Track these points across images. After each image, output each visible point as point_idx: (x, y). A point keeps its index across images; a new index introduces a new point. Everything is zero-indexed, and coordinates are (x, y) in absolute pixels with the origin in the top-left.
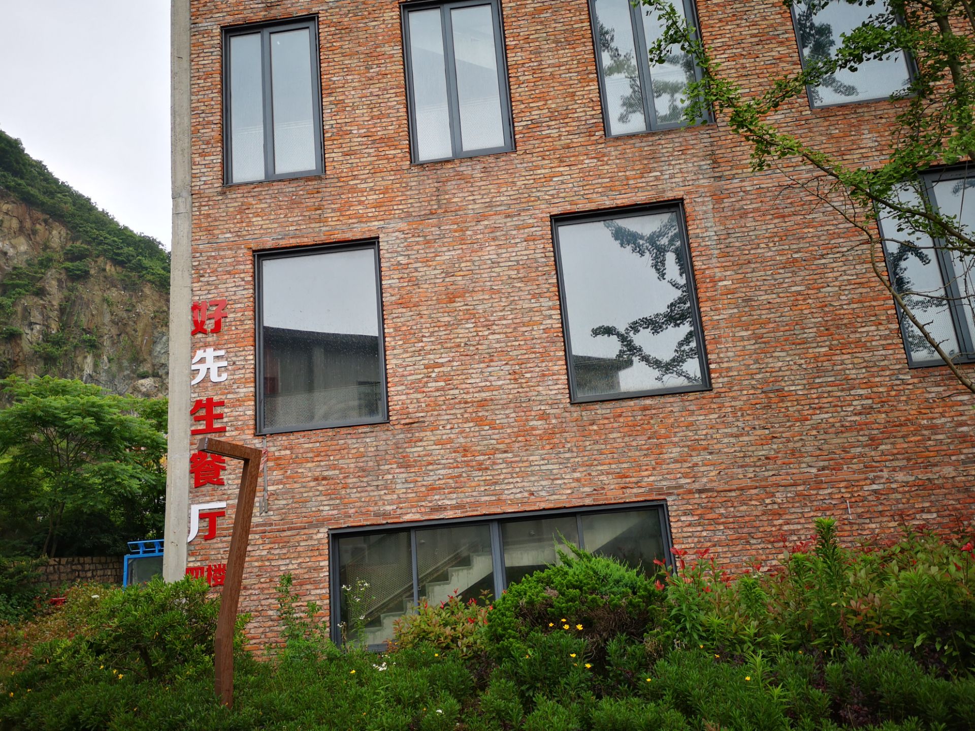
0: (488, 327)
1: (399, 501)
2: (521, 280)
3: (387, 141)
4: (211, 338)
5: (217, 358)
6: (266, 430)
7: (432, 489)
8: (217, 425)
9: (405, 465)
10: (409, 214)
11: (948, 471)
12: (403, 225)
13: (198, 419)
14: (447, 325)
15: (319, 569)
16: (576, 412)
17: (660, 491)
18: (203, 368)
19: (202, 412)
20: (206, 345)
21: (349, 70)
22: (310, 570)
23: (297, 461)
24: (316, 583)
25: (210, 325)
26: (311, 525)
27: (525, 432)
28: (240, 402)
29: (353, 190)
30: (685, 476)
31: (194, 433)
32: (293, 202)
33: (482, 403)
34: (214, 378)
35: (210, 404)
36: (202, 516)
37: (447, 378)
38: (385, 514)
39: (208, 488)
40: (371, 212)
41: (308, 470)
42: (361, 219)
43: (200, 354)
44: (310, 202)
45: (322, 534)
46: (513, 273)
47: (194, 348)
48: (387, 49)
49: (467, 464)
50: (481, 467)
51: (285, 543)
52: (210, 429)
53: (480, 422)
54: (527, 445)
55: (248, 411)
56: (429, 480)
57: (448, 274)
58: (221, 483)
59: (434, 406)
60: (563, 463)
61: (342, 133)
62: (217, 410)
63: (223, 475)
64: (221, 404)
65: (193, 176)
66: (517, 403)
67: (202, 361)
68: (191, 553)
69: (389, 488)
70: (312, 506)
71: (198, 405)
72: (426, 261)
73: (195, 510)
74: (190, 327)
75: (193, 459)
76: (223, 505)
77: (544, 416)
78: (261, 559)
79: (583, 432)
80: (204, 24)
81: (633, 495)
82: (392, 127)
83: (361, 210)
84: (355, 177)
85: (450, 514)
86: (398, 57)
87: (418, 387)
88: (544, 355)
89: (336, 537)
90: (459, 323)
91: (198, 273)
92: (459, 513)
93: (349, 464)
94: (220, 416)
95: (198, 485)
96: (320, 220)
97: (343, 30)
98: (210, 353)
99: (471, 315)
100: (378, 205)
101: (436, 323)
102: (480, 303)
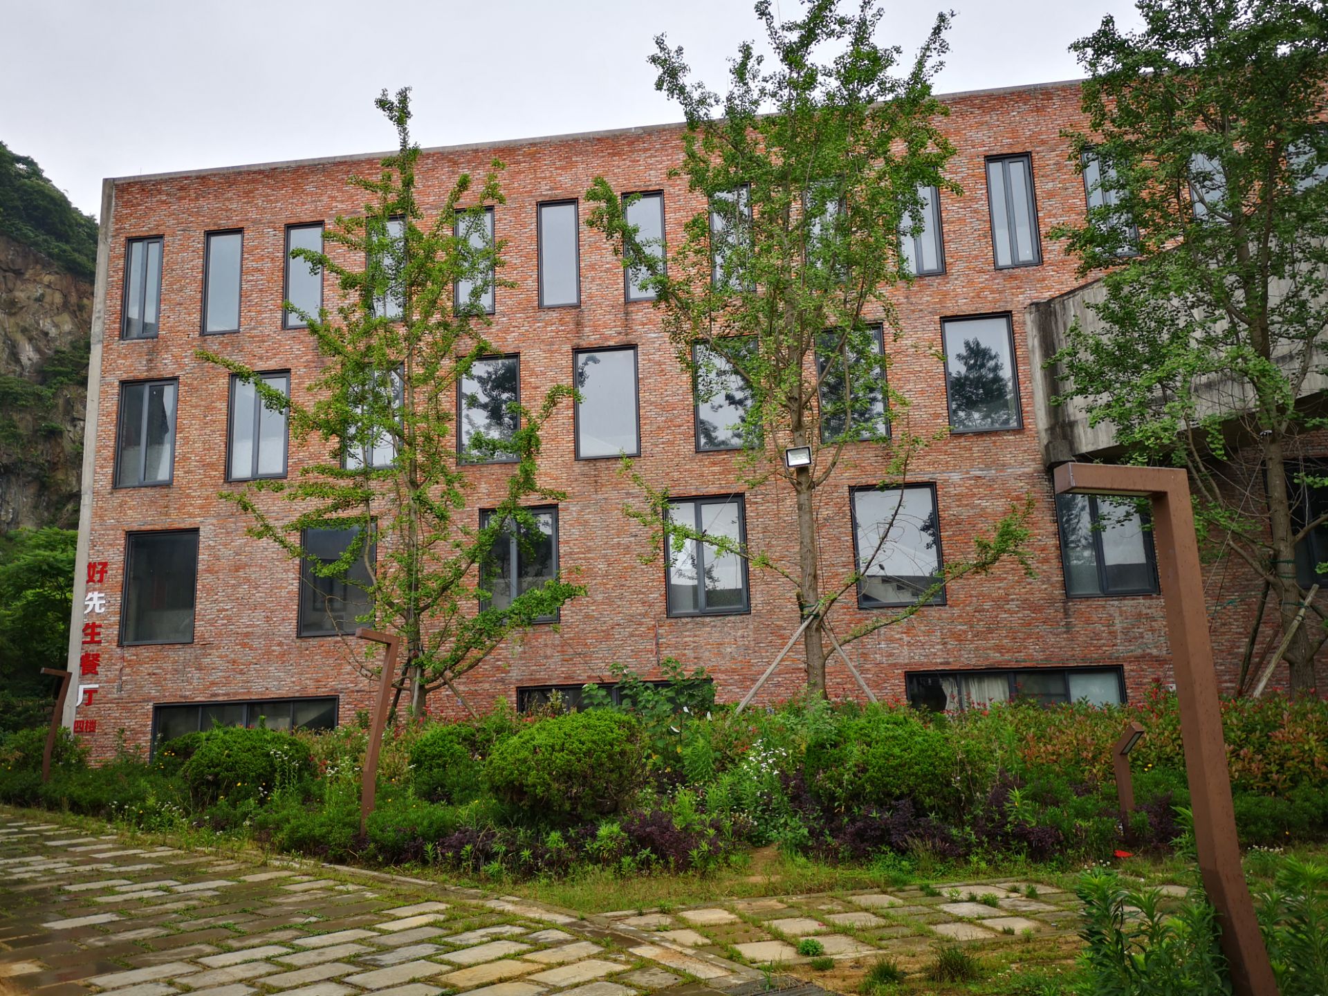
0: (256, 588)
1: (194, 689)
2: (278, 560)
3: (211, 466)
4: (98, 586)
5: (100, 598)
6: (125, 643)
7: (213, 683)
8: (97, 639)
9: (199, 669)
10: (219, 514)
11: (487, 686)
12: (214, 521)
13: (86, 635)
14: (233, 585)
15: (146, 726)
16: (298, 642)
17: (336, 690)
18: (91, 604)
19: (89, 631)
20: (94, 590)
21: (194, 417)
22: (141, 726)
23: (140, 663)
24: (144, 733)
25: (97, 577)
26: (144, 701)
27: (269, 652)
28: (110, 626)
29: (188, 496)
30: (351, 682)
31: (84, 643)
32: (152, 501)
33: (247, 635)
34: (97, 610)
35: (94, 626)
36: (85, 692)
37: (229, 618)
38: (185, 697)
39: (90, 676)
40: (197, 511)
41: (145, 669)
42: (191, 515)
43: (90, 595)
44: (161, 502)
45: (150, 706)
46: (275, 556)
47: (87, 591)
48: (218, 404)
49: (234, 670)
50: (242, 673)
51: (129, 710)
52: (92, 642)
53: (244, 645)
54: (269, 660)
55: (115, 631)
56: (212, 678)
57: (237, 554)
58: (96, 673)
59: (219, 635)
60: (287, 672)
61: (185, 458)
62: (98, 630)
63: (98, 669)
64: (100, 626)
65: (95, 481)
66: (266, 636)
67: (91, 599)
68: (78, 713)
69: (189, 682)
70: (146, 689)
71: (87, 626)
72: (225, 545)
73: (82, 688)
74: (86, 578)
75: (82, 658)
76: (96, 686)
77: (280, 644)
78: (115, 718)
79: (301, 655)
80: (109, 379)
81: (322, 692)
82: (217, 456)
83: (191, 509)
84: (190, 488)
85: (221, 699)
86: (224, 411)
87: (212, 623)
88: (286, 608)
89: (158, 709)
90: (240, 585)
91: (93, 545)
92: (226, 698)
93: (168, 666)
94: (99, 634)
95: (84, 674)
96: (166, 514)
97: (193, 390)
98: (96, 595)
99: (247, 580)
100: (202, 507)
101: (227, 584)
102: (253, 573)
